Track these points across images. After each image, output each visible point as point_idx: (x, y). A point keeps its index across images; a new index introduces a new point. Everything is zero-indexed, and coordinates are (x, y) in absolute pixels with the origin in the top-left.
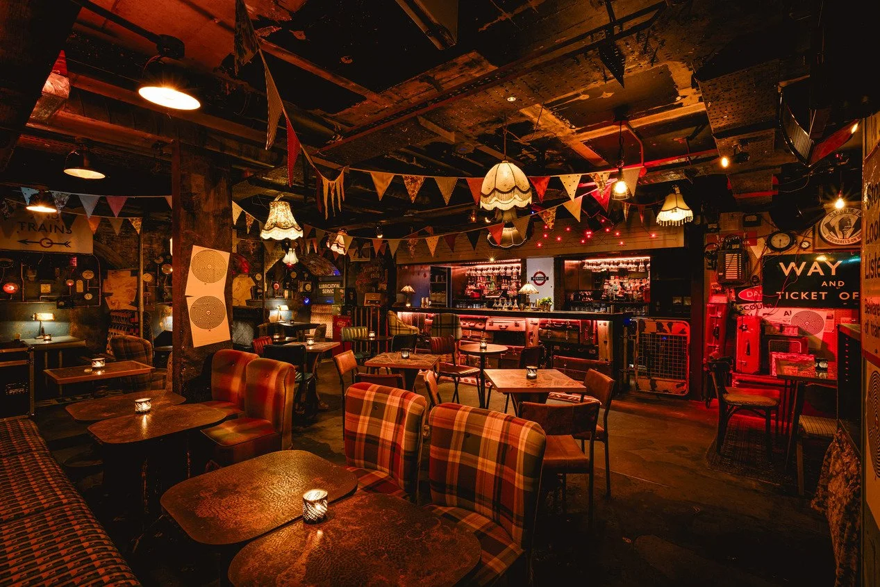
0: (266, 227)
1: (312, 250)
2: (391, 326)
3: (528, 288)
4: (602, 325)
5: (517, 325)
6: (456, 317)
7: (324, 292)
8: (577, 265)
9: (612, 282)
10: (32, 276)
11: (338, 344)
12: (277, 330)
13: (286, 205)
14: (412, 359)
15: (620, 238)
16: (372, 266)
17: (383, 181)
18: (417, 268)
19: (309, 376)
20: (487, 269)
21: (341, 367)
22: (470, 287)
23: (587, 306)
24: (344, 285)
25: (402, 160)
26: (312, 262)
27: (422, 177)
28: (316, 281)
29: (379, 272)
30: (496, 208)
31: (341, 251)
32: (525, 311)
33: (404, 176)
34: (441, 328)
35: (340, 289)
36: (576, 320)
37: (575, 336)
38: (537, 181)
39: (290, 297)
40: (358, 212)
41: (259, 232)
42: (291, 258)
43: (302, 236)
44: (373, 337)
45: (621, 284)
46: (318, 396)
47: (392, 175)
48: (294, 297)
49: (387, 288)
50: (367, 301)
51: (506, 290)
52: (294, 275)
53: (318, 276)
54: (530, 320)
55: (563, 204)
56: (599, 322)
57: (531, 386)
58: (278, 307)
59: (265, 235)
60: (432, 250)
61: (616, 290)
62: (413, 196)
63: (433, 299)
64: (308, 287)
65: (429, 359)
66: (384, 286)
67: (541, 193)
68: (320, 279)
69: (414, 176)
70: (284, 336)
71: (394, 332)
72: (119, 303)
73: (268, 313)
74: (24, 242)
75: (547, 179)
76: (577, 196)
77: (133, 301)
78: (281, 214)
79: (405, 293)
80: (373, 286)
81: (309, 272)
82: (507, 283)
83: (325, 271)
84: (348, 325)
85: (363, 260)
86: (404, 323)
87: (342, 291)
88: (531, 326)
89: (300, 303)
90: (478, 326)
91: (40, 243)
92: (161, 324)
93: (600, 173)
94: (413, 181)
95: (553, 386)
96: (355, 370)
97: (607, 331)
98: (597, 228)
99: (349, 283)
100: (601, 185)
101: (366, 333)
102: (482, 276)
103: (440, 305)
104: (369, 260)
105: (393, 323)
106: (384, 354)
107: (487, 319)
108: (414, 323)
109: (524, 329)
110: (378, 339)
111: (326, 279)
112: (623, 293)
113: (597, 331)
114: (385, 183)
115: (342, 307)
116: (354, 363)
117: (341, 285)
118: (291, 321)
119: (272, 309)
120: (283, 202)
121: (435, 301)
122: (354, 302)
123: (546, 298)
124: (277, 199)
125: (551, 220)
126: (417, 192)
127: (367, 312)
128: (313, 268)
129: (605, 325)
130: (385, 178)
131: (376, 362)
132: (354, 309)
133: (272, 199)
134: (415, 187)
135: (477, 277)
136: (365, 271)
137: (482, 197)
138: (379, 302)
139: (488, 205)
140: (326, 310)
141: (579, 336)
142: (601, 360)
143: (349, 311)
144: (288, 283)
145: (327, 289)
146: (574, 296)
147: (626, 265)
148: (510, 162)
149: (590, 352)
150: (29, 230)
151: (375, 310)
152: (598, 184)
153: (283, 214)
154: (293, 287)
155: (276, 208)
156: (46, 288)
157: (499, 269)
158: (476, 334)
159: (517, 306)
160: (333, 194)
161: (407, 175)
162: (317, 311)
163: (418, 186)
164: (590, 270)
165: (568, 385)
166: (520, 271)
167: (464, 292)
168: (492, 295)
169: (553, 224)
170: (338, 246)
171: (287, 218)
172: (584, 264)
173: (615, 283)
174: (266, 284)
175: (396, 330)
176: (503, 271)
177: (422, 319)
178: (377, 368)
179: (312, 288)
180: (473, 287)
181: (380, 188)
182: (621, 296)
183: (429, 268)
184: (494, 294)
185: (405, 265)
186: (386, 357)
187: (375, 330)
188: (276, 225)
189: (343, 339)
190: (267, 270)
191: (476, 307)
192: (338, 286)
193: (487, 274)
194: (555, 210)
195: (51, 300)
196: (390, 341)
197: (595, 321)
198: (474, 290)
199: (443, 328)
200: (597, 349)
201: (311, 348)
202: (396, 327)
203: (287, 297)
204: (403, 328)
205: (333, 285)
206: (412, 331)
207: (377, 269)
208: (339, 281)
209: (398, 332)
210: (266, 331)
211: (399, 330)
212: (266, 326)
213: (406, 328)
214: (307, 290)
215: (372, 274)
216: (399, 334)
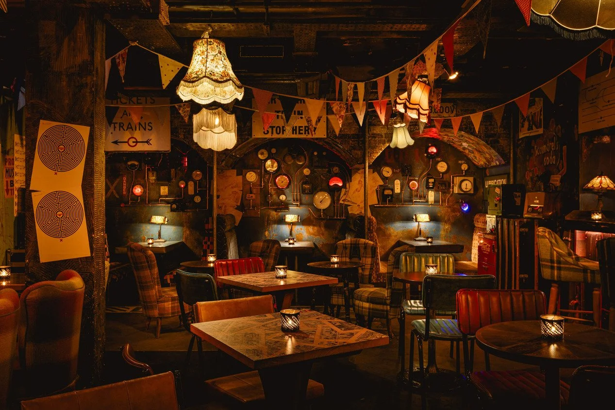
2: (542, 260)
10: (153, 178)
16: (545, 143)
24: (511, 181)
26: (465, 145)
28: (481, 175)
29: (555, 153)
35: (495, 187)
39: (436, 201)
48: (444, 201)
52: (443, 167)
58: (414, 217)
64: (467, 186)
66: (557, 180)
68: (487, 173)
72: (225, 206)
74: (116, 142)
77: (239, 204)
81: (469, 162)
83: (485, 158)
85: (534, 132)
87: (498, 191)
89: (454, 210)
91: (127, 142)
92: (267, 233)
99: (518, 177)
105: (545, 253)
111: (493, 172)
117: (508, 181)
127: (513, 227)
128: (472, 155)
136: (537, 152)
150: (120, 130)
151: (529, 225)
154: (442, 186)
156: (164, 190)
175: (552, 268)
179: (474, 188)
192: (505, 181)
195: (167, 202)
202: (552, 261)
203: (432, 202)
204: (567, 266)
205: (499, 180)
206: (589, 274)
207: (552, 146)
208: (505, 174)
209: (556, 272)
210: (348, 251)
211: (557, 270)
212: (348, 244)
213: (575, 267)
214: (465, 190)
215: (545, 158)
216: (557, 277)
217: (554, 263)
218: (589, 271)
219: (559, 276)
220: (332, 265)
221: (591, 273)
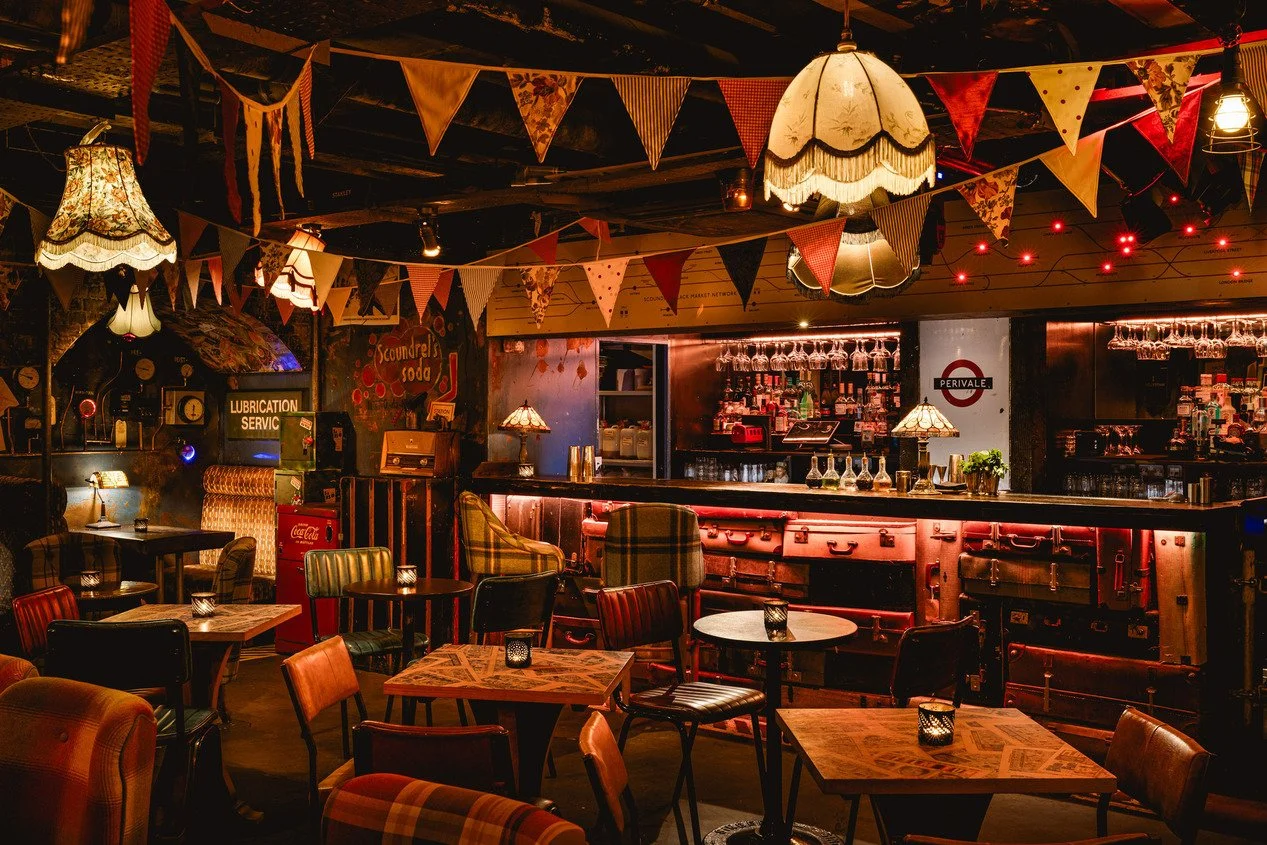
0: (55, 231)
1: (206, 291)
2: (470, 544)
3: (922, 418)
4: (1172, 545)
5: (886, 541)
6: (685, 515)
7: (247, 425)
8: (1085, 336)
9: (1204, 394)
11: (292, 609)
12: (90, 558)
13: (120, 158)
14: (539, 670)
15: (1232, 255)
16: (406, 342)
17: (441, 89)
18: (555, 348)
19: (199, 719)
20: (788, 349)
21: (307, 696)
22: (730, 409)
23: (1122, 473)
24: (314, 405)
25: (505, 18)
26: (206, 327)
27: (572, 77)
28: (219, 388)
29: (429, 361)
30: (814, 199)
31: (302, 299)
32: (912, 494)
33: (511, 73)
34: (634, 551)
35: (299, 417)
36: (1082, 528)
37: (1080, 580)
38: (956, 89)
39: (132, 441)
40: (359, 172)
41: (33, 250)
42: (135, 318)
43: (172, 258)
44: (410, 585)
45: (1236, 400)
46: (229, 783)
47: (474, 71)
48: (147, 441)
49: (457, 413)
50: (390, 457)
51: (849, 420)
52: (146, 370)
53: (228, 373)
54: (929, 525)
55: (1042, 157)
56: (1160, 535)
57: (935, 774)
58: (93, 478)
59: (50, 259)
60: (607, 303)
61: (1219, 422)
62: (543, 138)
63: (609, 446)
64: (195, 409)
65: (595, 670)
66: (446, 410)
67: (968, 126)
68: (233, 384)
69: (545, 73)
70: (112, 577)
71: (479, 564)
73: (62, 500)
75: (987, 79)
76: (1087, 129)
78: (103, 187)
79: (512, 430)
80: (411, 407)
81: (195, 360)
82: (855, 395)
83: (247, 357)
84: (328, 542)
85: (376, 320)
86: (513, 530)
87: (306, 424)
88: (933, 545)
89: (165, 461)
90: (757, 542)
93: (1163, 60)
94: (543, 89)
95: (1005, 772)
96: (352, 708)
97: (1187, 569)
98: (1153, 226)
99: (331, 397)
100: (1166, 100)
101: (388, 570)
102: (773, 373)
103: (630, 469)
104: (395, 320)
105: (476, 533)
106: (446, 649)
107: (786, 521)
108: (548, 535)
109: (910, 556)
110: (428, 591)
111: (254, 382)
112: (1242, 433)
113: (1153, 564)
114: (450, 97)
115: (308, 479)
116: (347, 676)
117: (305, 405)
118: (137, 522)
119: (77, 482)
120: (111, 150)
121: (616, 455)
122: (348, 460)
123: (985, 454)
124: (88, 140)
125: (998, 210)
126: (554, 127)
127: (391, 493)
128: (209, 348)
129: (1180, 543)
130: (448, 78)
131: (422, 682)
132: (346, 485)
133: (73, 138)
134: (547, 111)
135: (753, 374)
136: (383, 356)
137: (769, 166)
138: (431, 460)
139: (789, 189)
140: (252, 484)
141: (1093, 580)
142: (1168, 659)
143: (332, 491)
144: (126, 398)
145: (257, 416)
146: (1077, 439)
147: (1252, 338)
148: (862, 48)
149: (1131, 633)
151: (419, 488)
152: (1156, 96)
153: (109, 187)
154: (144, 411)
155: (87, 170)
157: (827, 347)
158: (750, 569)
159: (887, 479)
160: (277, 147)
161: (522, 72)
162: (225, 489)
163: (559, 108)
164: (1132, 354)
165: (1056, 767)
166: (897, 353)
167: (711, 425)
168: (803, 434)
169: (1006, 222)
170: (293, 282)
171: (124, 200)
172: (1111, 333)
173: (1214, 396)
174: (53, 400)
175: (487, 555)
176: (838, 354)
177: (571, 522)
178: (423, 699)
179: (207, 415)
180: (741, 409)
181: (434, 113)
182: (1234, 440)
183: (593, 347)
184: (812, 432)
185: (516, 338)
186: (455, 660)
187: (416, 559)
188: (90, 226)
189: (311, 590)
190: (57, 358)
191: (752, 481)
192: (293, 406)
193: (786, 364)
194: (1012, 177)
196: (465, 599)
197: (1145, 533)
198: (746, 419)
199: (644, 551)
200: (1154, 624)
201: (205, 627)
202: (487, 545)
203: (123, 444)
204: (510, 551)
205: (275, 402)
206: (539, 561)
207: (423, 350)
208: (297, 390)
209: (493, 562)
210: (56, 562)
211: (495, 557)
212: (54, 547)
213: (519, 551)
214: (190, 418)
215: (405, 369)
216: (495, 569)
217: (490, 547)
218: (539, 556)
219: (497, 567)
220: (83, 593)
221: (541, 558)
